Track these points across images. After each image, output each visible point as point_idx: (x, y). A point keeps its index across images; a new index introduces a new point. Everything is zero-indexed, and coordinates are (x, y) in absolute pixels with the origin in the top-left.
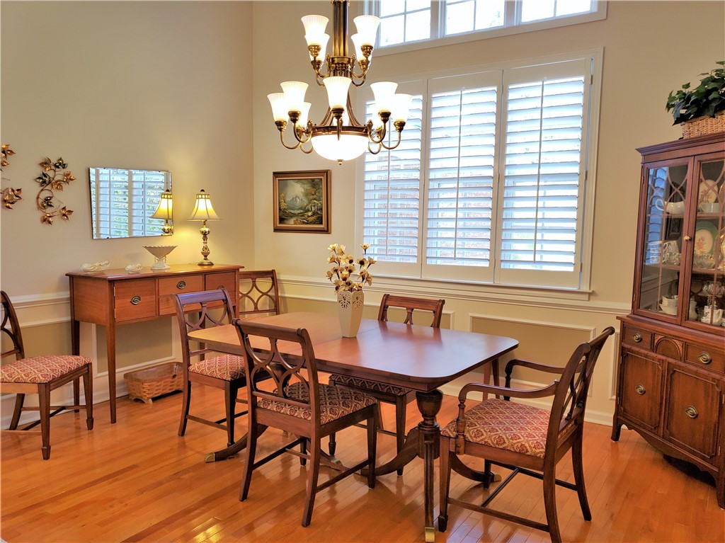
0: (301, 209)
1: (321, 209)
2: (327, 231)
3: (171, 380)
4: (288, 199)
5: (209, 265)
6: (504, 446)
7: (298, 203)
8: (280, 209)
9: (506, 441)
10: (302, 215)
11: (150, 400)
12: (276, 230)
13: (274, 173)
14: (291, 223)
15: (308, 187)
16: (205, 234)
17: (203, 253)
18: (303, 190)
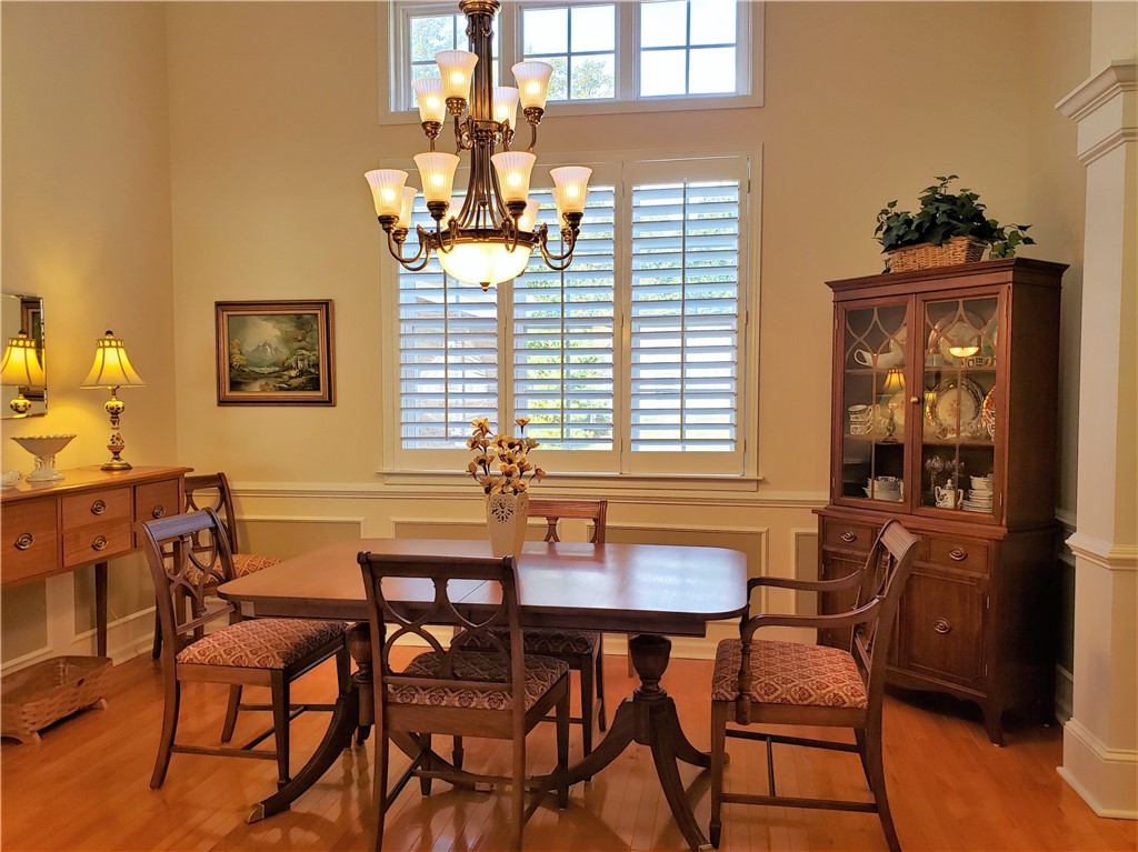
0: (274, 364)
1: (316, 366)
2: (329, 402)
3: (73, 690)
4: (249, 348)
5: (123, 469)
6: (810, 700)
7: (269, 355)
8: (231, 366)
9: (812, 693)
10: (278, 375)
11: (36, 736)
12: (222, 402)
13: (218, 304)
14: (255, 390)
15: (289, 327)
16: (115, 413)
17: (110, 448)
18: (279, 333)
